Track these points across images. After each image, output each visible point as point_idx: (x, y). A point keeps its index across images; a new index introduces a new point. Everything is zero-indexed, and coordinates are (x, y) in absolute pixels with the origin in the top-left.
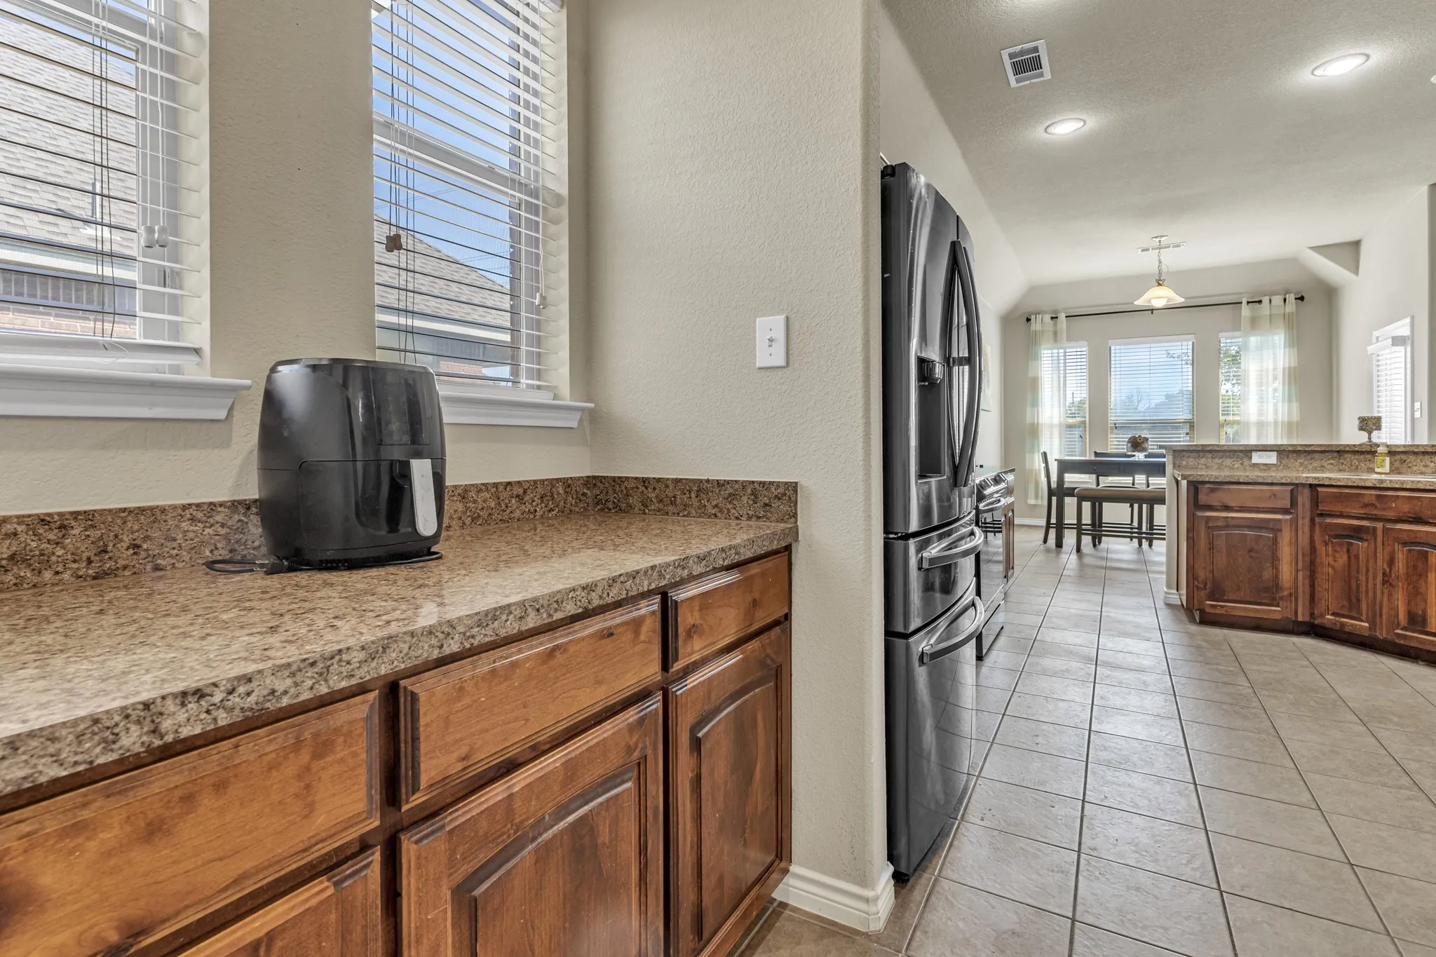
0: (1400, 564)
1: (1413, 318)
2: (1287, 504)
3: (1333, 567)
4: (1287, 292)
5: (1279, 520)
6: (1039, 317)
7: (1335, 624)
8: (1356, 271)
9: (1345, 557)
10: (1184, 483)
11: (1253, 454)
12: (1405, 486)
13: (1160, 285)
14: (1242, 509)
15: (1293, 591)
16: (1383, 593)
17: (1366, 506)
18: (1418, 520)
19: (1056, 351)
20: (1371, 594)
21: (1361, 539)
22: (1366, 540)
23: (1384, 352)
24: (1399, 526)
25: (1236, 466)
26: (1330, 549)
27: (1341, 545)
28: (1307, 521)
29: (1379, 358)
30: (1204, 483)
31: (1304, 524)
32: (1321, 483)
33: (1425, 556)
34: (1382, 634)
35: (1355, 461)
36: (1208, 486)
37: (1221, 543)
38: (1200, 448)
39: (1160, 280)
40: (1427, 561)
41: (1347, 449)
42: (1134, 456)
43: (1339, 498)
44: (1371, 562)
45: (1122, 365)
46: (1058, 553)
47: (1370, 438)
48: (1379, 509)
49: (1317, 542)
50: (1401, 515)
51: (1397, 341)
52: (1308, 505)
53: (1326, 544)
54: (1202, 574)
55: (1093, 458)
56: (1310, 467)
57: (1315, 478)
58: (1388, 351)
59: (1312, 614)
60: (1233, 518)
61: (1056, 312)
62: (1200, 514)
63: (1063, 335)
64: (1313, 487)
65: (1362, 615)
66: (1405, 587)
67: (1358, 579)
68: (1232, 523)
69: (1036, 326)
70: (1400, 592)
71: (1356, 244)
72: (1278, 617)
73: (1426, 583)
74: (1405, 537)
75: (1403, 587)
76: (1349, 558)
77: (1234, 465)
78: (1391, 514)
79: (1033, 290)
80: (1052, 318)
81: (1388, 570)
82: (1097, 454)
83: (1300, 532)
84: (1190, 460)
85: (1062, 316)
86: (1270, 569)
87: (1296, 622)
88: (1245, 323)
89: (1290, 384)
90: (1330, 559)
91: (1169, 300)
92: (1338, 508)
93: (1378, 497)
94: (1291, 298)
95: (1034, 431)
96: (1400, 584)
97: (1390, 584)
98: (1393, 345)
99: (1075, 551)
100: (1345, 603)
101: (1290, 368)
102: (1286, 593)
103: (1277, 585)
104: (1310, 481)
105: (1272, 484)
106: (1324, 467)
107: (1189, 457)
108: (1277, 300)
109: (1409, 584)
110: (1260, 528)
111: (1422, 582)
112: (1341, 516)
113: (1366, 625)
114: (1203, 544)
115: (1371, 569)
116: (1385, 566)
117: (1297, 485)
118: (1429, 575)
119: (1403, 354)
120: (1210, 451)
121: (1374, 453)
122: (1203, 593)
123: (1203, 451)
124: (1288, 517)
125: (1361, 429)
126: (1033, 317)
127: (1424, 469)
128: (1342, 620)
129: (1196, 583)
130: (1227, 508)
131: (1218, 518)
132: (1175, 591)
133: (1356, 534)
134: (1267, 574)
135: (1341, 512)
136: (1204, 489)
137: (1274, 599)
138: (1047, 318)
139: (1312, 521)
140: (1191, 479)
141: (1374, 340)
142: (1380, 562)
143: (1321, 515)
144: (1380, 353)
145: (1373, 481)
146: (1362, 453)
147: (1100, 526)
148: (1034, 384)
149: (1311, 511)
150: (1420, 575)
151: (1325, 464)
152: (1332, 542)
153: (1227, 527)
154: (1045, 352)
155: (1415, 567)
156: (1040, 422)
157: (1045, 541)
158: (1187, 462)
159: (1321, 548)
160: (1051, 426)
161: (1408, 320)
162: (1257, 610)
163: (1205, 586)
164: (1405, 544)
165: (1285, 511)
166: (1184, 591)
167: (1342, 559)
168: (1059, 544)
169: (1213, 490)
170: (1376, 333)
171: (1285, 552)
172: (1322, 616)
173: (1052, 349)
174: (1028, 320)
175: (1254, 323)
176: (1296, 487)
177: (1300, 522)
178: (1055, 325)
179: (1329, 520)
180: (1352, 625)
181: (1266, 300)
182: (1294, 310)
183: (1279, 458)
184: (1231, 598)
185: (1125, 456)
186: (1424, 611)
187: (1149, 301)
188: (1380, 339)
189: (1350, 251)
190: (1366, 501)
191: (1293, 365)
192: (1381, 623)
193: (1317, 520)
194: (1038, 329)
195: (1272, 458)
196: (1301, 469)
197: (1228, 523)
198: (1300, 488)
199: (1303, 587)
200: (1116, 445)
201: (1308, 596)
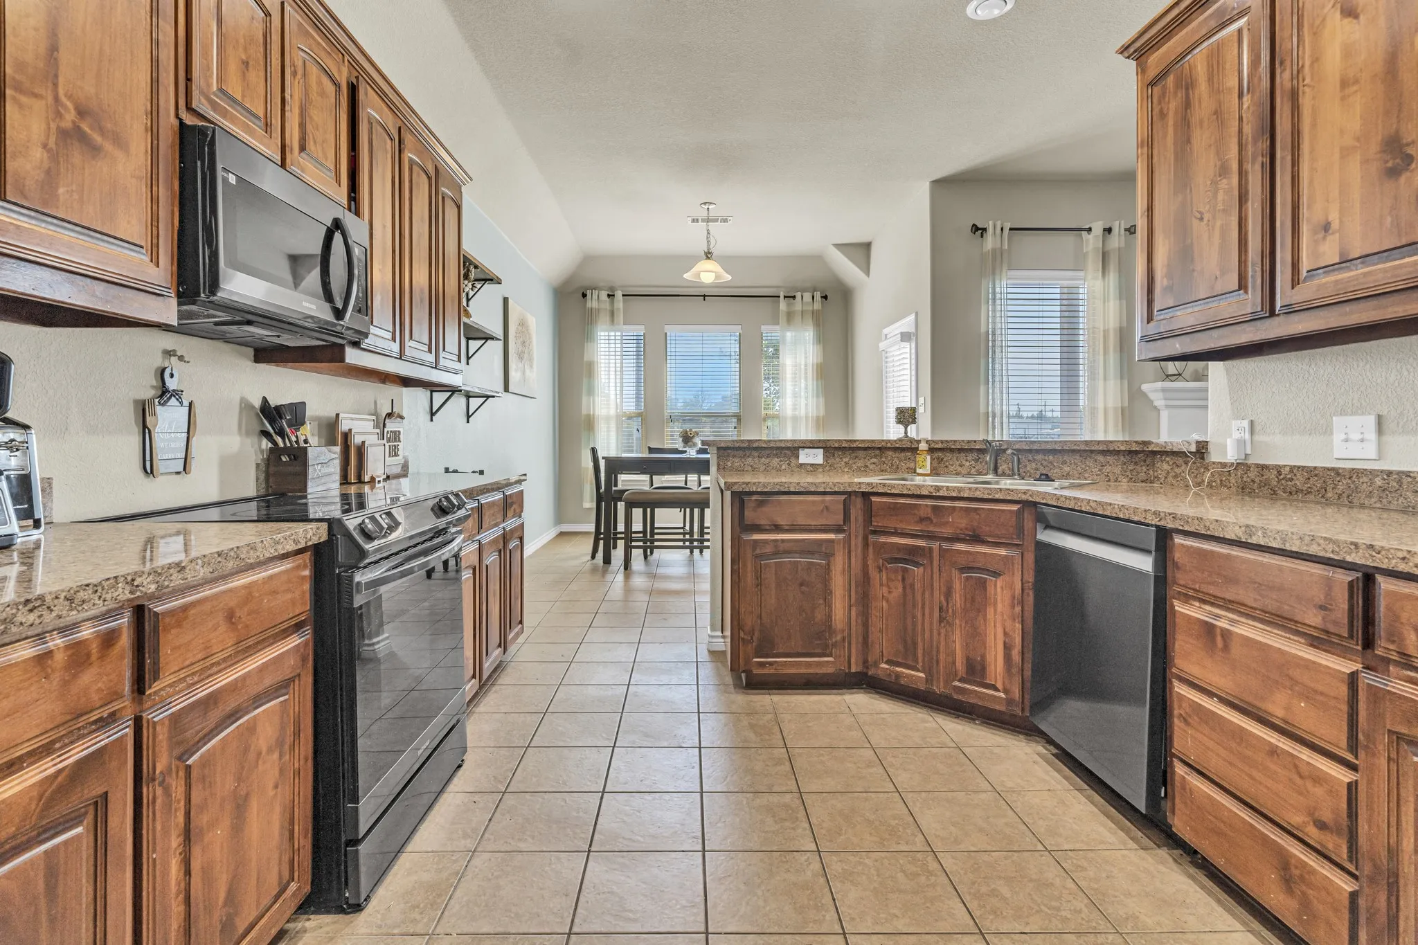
0: (957, 595)
1: (917, 314)
2: (839, 519)
3: (887, 601)
4: (815, 290)
5: (832, 541)
6: (595, 293)
7: (890, 675)
8: (867, 271)
9: (900, 586)
10: (728, 494)
11: (801, 452)
12: (962, 495)
13: (708, 258)
14: (793, 528)
15: (845, 634)
16: (939, 634)
17: (922, 520)
18: (977, 539)
19: (613, 334)
20: (927, 635)
21: (917, 564)
22: (922, 565)
23: (892, 349)
24: (957, 546)
25: (783, 467)
26: (884, 577)
27: (896, 571)
28: (860, 538)
29: (888, 355)
30: (751, 493)
31: (857, 542)
32: (875, 490)
33: (983, 584)
34: (939, 688)
35: (896, 460)
36: (754, 498)
37: (770, 577)
38: (746, 445)
39: (709, 253)
40: (986, 590)
41: (889, 445)
42: (685, 452)
43: (895, 510)
44: (927, 595)
45: (677, 354)
46: (605, 572)
47: (906, 433)
48: (935, 525)
49: (870, 567)
50: (958, 531)
51: (905, 337)
52: (861, 519)
53: (880, 571)
54: (749, 621)
55: (646, 455)
56: (855, 467)
57: (868, 484)
58: (897, 347)
59: (865, 662)
60: (783, 541)
61: (612, 289)
62: (746, 537)
63: (620, 317)
64: (866, 495)
65: (918, 663)
66: (963, 625)
67: (914, 617)
68: (782, 547)
69: (592, 303)
70: (958, 632)
71: (867, 246)
72: (830, 670)
73: (985, 620)
74: (962, 561)
75: (961, 626)
76: (904, 588)
77: (781, 466)
78: (947, 531)
79: (588, 260)
80: (609, 296)
81: (945, 604)
82: (651, 450)
83: (853, 554)
84: (736, 460)
85: (619, 294)
86: (823, 606)
87: (849, 674)
88: (782, 319)
89: (817, 380)
90: (885, 589)
91: (717, 277)
92: (891, 523)
93: (935, 508)
94: (818, 295)
95: (589, 424)
96: (957, 621)
97: (948, 622)
98: (902, 341)
99: (622, 568)
100: (901, 648)
101: (817, 364)
102: (839, 638)
103: (830, 626)
104: (864, 488)
105: (824, 493)
106: (867, 466)
107: (734, 456)
108: (807, 296)
109: (966, 622)
110: (810, 553)
111: (980, 618)
112: (896, 533)
113: (922, 675)
114: (749, 579)
115: (927, 603)
116: (942, 598)
117: (849, 494)
118: (988, 609)
119: (908, 350)
120: (756, 449)
121: (914, 450)
122: (750, 649)
123: (749, 448)
124: (841, 536)
125: (899, 422)
126: (589, 293)
127: (959, 469)
128: (899, 669)
129: (742, 634)
130: (777, 528)
131: (766, 542)
132: (719, 633)
133: (911, 557)
134: (819, 615)
135: (895, 528)
136: (751, 501)
137: (827, 646)
138: (604, 295)
139: (865, 538)
140: (736, 488)
141: (883, 338)
142: (936, 593)
143: (874, 532)
144: (889, 350)
145: (929, 488)
146: (902, 450)
147: (653, 534)
148: (590, 369)
149: (864, 526)
150: (979, 611)
151: (868, 464)
152: (887, 568)
153: (776, 554)
154: (603, 334)
155: (973, 600)
156: (597, 413)
157: (593, 557)
158: (732, 463)
159: (873, 573)
160: (608, 418)
161: (912, 317)
162: (809, 665)
163: (752, 638)
164: (963, 570)
165: (838, 529)
166: (728, 633)
167: (898, 590)
168: (607, 560)
169: (761, 504)
170: (886, 331)
171: (838, 582)
172: (876, 664)
173: (609, 331)
174: (584, 295)
175: (790, 316)
176: (849, 495)
177: (853, 543)
178: (612, 303)
179: (883, 539)
180: (908, 676)
181: (798, 295)
182: (820, 308)
183: (826, 457)
184: (781, 651)
185: (676, 451)
186: (983, 657)
187: (698, 275)
188: (888, 337)
189: (862, 251)
190: (922, 515)
191: (819, 361)
192: (938, 672)
193: (872, 538)
194: (594, 306)
195: (817, 457)
196: (846, 470)
197: (779, 550)
198: (853, 497)
199: (856, 629)
200: (671, 439)
201: (860, 639)
